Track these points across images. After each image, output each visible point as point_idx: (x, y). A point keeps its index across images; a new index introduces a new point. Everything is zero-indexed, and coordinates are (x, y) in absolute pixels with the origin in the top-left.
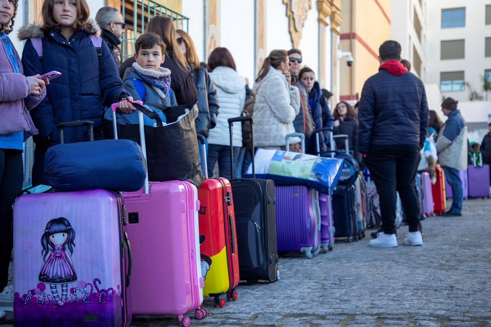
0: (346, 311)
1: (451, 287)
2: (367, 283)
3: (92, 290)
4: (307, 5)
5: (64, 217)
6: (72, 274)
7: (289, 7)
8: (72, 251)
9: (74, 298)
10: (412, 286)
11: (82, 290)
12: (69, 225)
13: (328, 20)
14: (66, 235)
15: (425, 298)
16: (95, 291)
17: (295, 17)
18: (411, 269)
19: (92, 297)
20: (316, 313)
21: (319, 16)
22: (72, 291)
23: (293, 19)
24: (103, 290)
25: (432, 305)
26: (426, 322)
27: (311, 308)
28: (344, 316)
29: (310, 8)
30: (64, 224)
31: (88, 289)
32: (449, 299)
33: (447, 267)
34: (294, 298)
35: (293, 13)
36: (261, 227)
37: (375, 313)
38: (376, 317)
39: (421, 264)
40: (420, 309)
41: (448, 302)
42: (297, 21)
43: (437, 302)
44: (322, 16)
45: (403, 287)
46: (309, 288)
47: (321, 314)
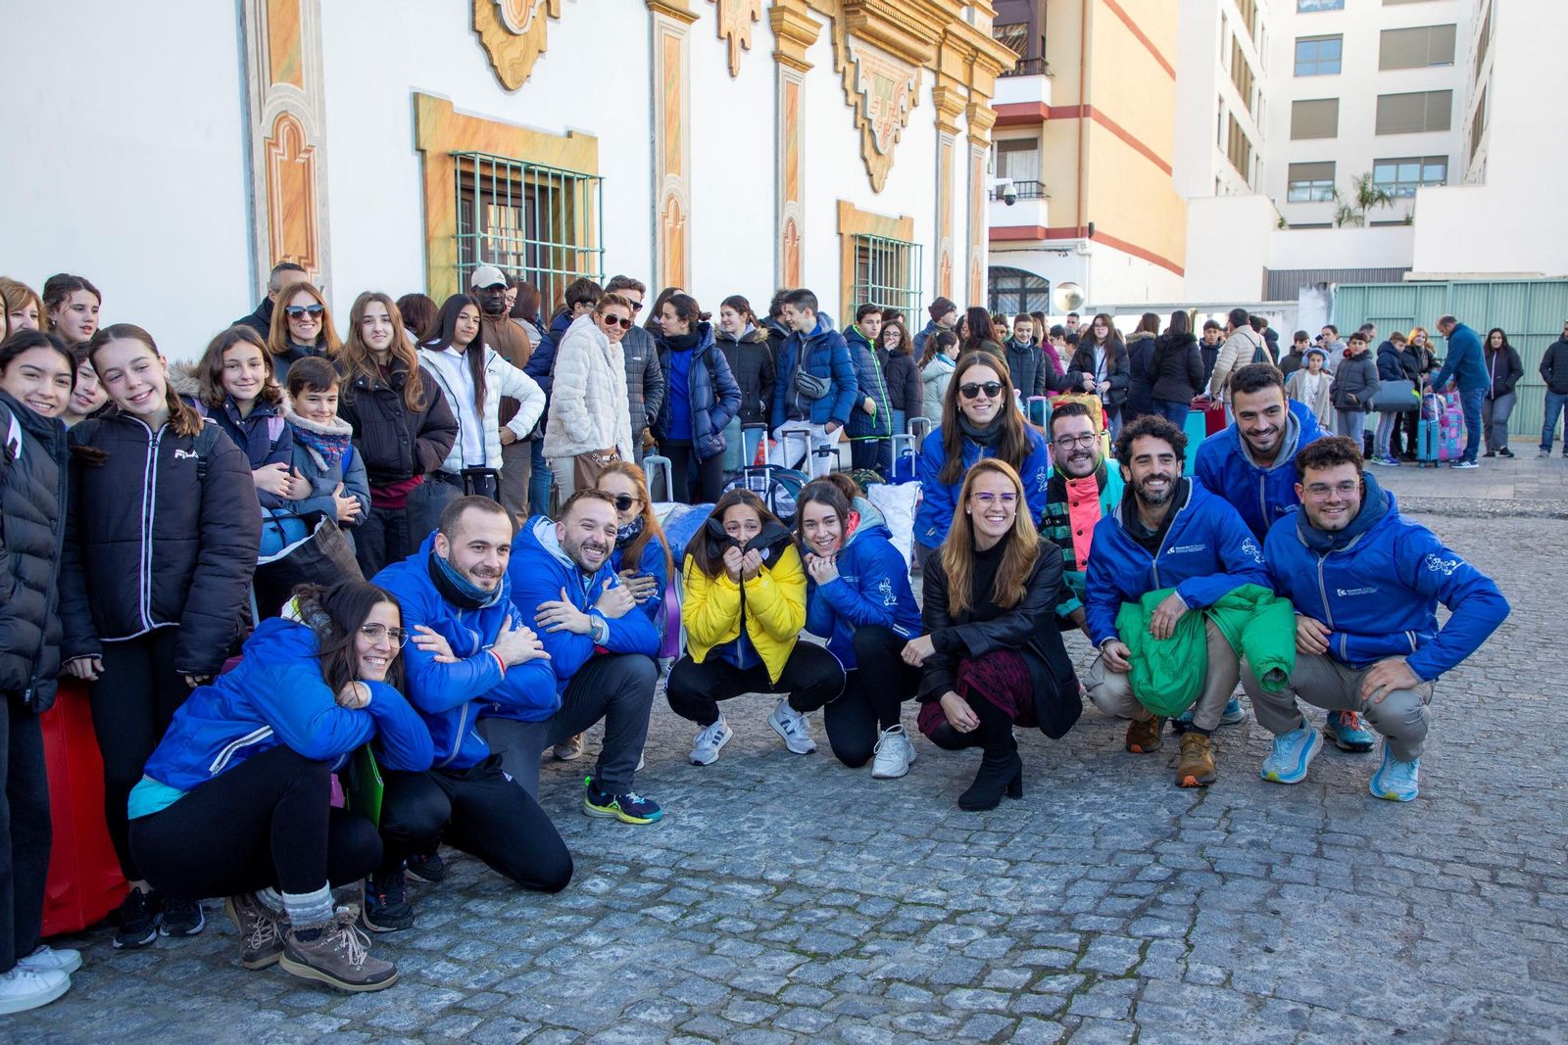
4: (904, 101)
7: (860, 110)
13: (960, 122)
17: (874, 128)
21: (938, 116)
23: (871, 131)
29: (914, 104)
35: (870, 121)
42: (878, 135)
44: (945, 117)
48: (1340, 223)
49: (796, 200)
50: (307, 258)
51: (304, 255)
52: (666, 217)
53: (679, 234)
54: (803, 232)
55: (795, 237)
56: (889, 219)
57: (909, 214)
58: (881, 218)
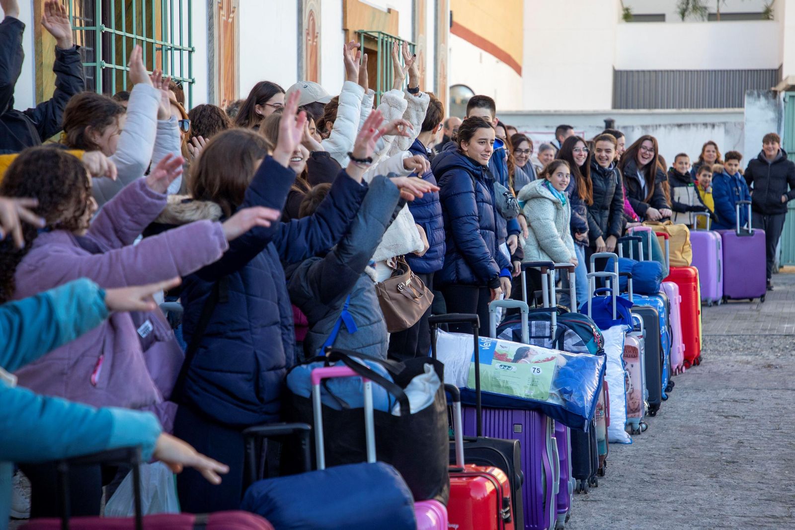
48: (683, 14)
52: (221, 8)
53: (231, 29)
54: (320, 28)
55: (314, 34)
56: (380, 11)
57: (395, 7)
58: (375, 10)
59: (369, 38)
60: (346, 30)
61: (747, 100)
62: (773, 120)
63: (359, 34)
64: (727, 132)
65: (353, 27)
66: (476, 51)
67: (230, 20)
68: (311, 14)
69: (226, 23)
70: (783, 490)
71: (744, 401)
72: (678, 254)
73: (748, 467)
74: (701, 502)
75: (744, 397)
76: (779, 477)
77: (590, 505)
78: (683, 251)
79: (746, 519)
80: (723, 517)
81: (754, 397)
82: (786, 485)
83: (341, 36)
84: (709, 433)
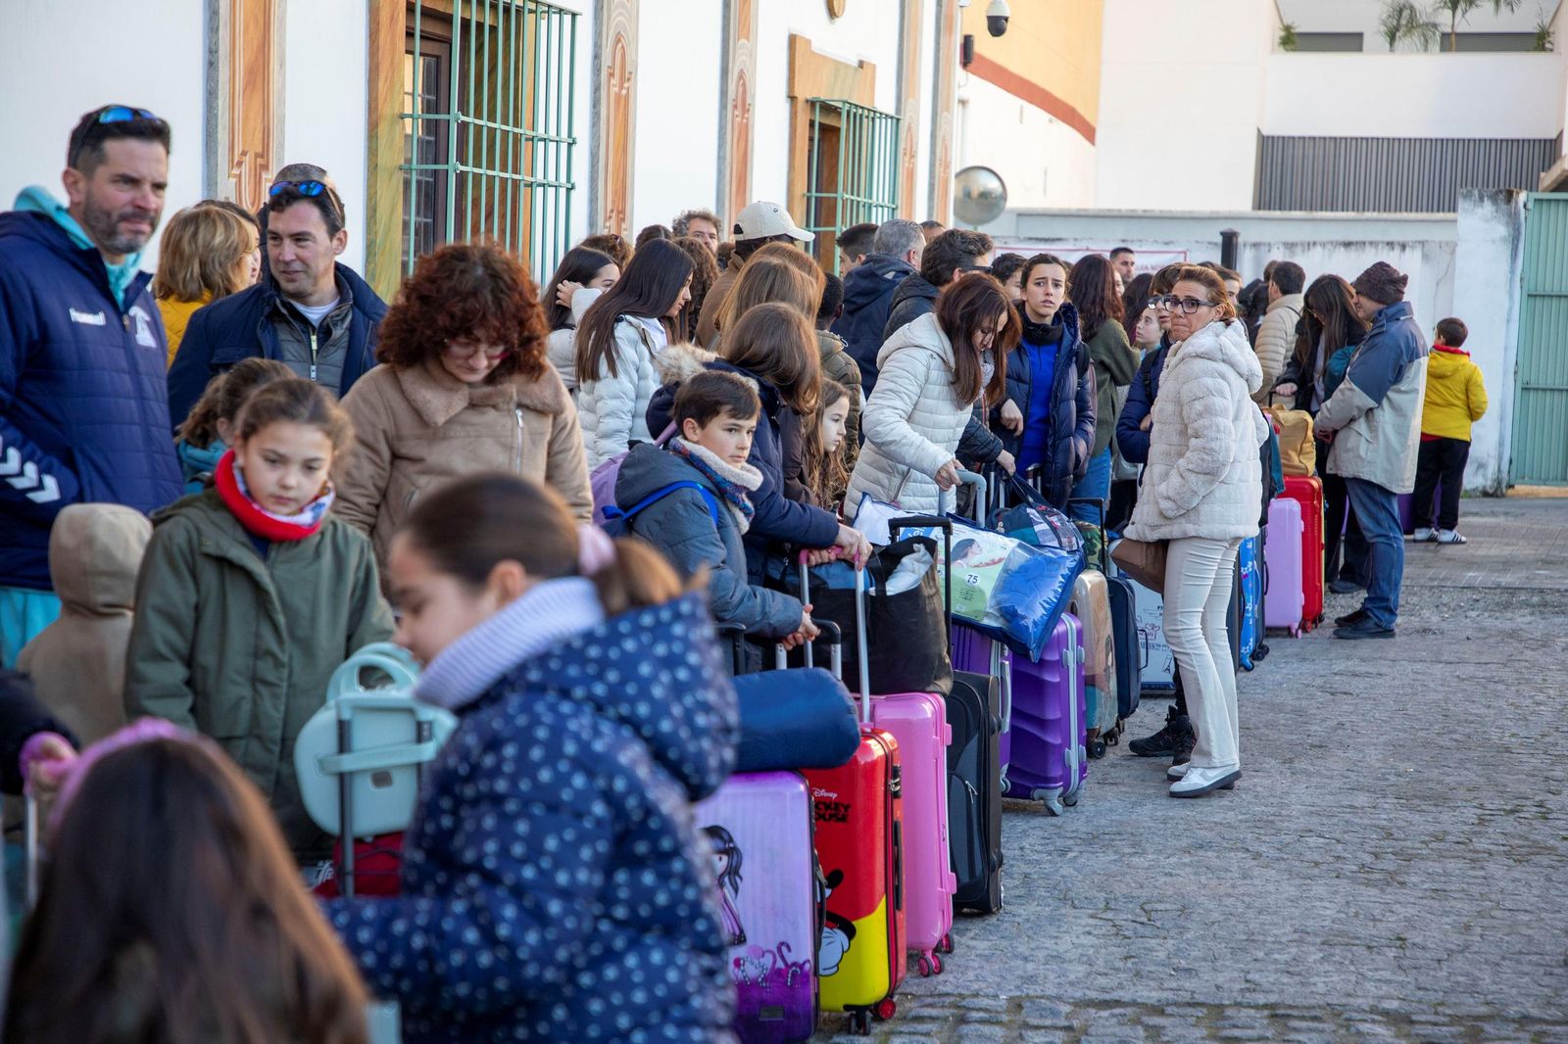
0: (1201, 998)
1: (1400, 939)
2: (1213, 923)
3: (775, 962)
5: (720, 823)
6: (738, 932)
8: (736, 890)
9: (740, 975)
10: (1316, 935)
11: (756, 962)
12: (731, 840)
14: (725, 858)
15: (1352, 968)
16: (780, 964)
18: (1298, 882)
19: (777, 974)
20: (1139, 1000)
22: (737, 963)
24: (794, 964)
25: (1369, 986)
26: (1368, 1025)
27: (1121, 986)
28: (1200, 1009)
30: (721, 838)
31: (768, 961)
32: (1400, 972)
33: (1378, 876)
34: (1070, 961)
36: (979, 791)
37: (1262, 1001)
38: (1266, 1013)
39: (1317, 864)
40: (1349, 995)
41: (1401, 979)
43: (1380, 980)
45: (1296, 936)
46: (1089, 933)
47: (1150, 1002)
49: (748, 39)
50: (262, 156)
51: (260, 150)
52: (612, 75)
53: (624, 106)
54: (754, 96)
55: (744, 107)
56: (847, 66)
57: (869, 57)
58: (838, 66)
59: (828, 109)
60: (792, 98)
61: (1461, 204)
62: (1503, 239)
63: (812, 104)
64: (1426, 257)
65: (804, 93)
66: (1015, 102)
67: (624, 92)
68: (741, 75)
69: (618, 96)
70: (1378, 779)
71: (1368, 674)
72: (1293, 454)
73: (1340, 753)
74: (1259, 789)
75: (1370, 670)
76: (1378, 765)
77: (1107, 787)
78: (1300, 453)
79: (1313, 809)
80: (1282, 805)
81: (1384, 670)
82: (1383, 774)
83: (784, 107)
84: (1299, 712)
